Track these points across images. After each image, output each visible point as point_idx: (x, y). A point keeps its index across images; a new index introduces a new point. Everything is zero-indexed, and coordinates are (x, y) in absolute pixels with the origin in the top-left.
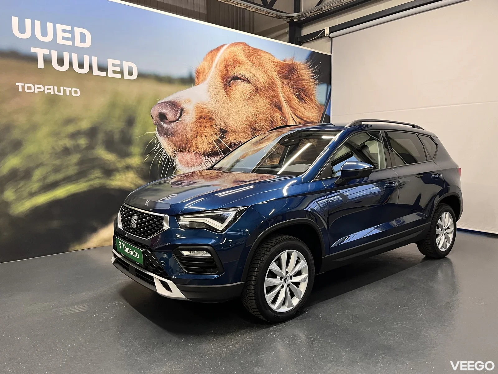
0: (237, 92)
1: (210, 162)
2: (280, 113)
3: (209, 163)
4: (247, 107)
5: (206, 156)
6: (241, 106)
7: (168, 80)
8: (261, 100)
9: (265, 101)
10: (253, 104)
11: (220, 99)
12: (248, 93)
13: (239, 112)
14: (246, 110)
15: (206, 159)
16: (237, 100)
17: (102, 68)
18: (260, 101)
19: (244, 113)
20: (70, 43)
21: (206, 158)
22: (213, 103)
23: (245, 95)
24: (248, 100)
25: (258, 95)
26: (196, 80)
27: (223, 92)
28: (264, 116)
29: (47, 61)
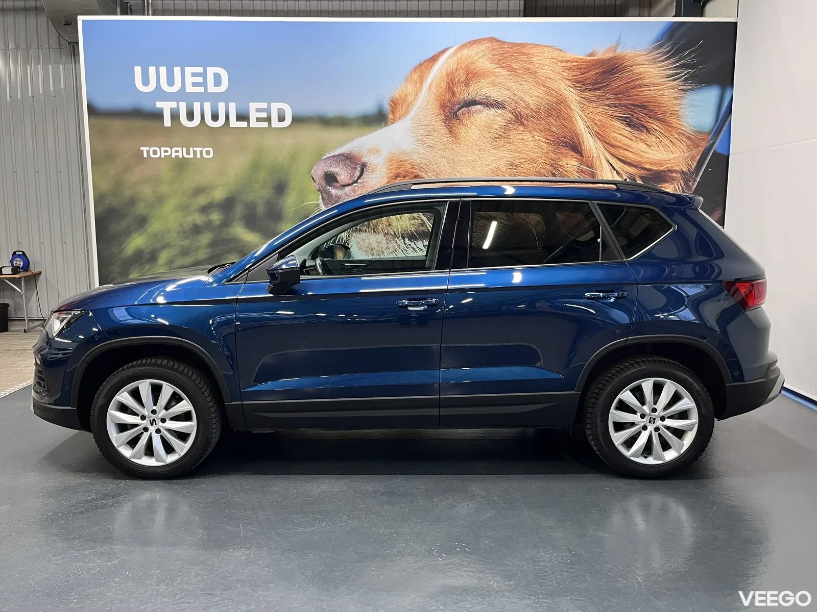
0: (473, 127)
1: (413, 248)
2: (577, 158)
3: (412, 250)
4: (493, 151)
5: (407, 239)
6: (482, 150)
7: (341, 122)
8: (527, 136)
9: (537, 138)
10: (508, 145)
11: (436, 143)
12: (496, 127)
13: (477, 163)
14: (492, 158)
15: (405, 244)
16: (472, 141)
17: (243, 117)
18: (525, 138)
19: (487, 163)
20: (201, 90)
21: (406, 242)
22: (422, 151)
23: (491, 131)
24: (497, 138)
25: (521, 128)
26: (391, 116)
27: (444, 130)
28: (535, 165)
29: (175, 116)
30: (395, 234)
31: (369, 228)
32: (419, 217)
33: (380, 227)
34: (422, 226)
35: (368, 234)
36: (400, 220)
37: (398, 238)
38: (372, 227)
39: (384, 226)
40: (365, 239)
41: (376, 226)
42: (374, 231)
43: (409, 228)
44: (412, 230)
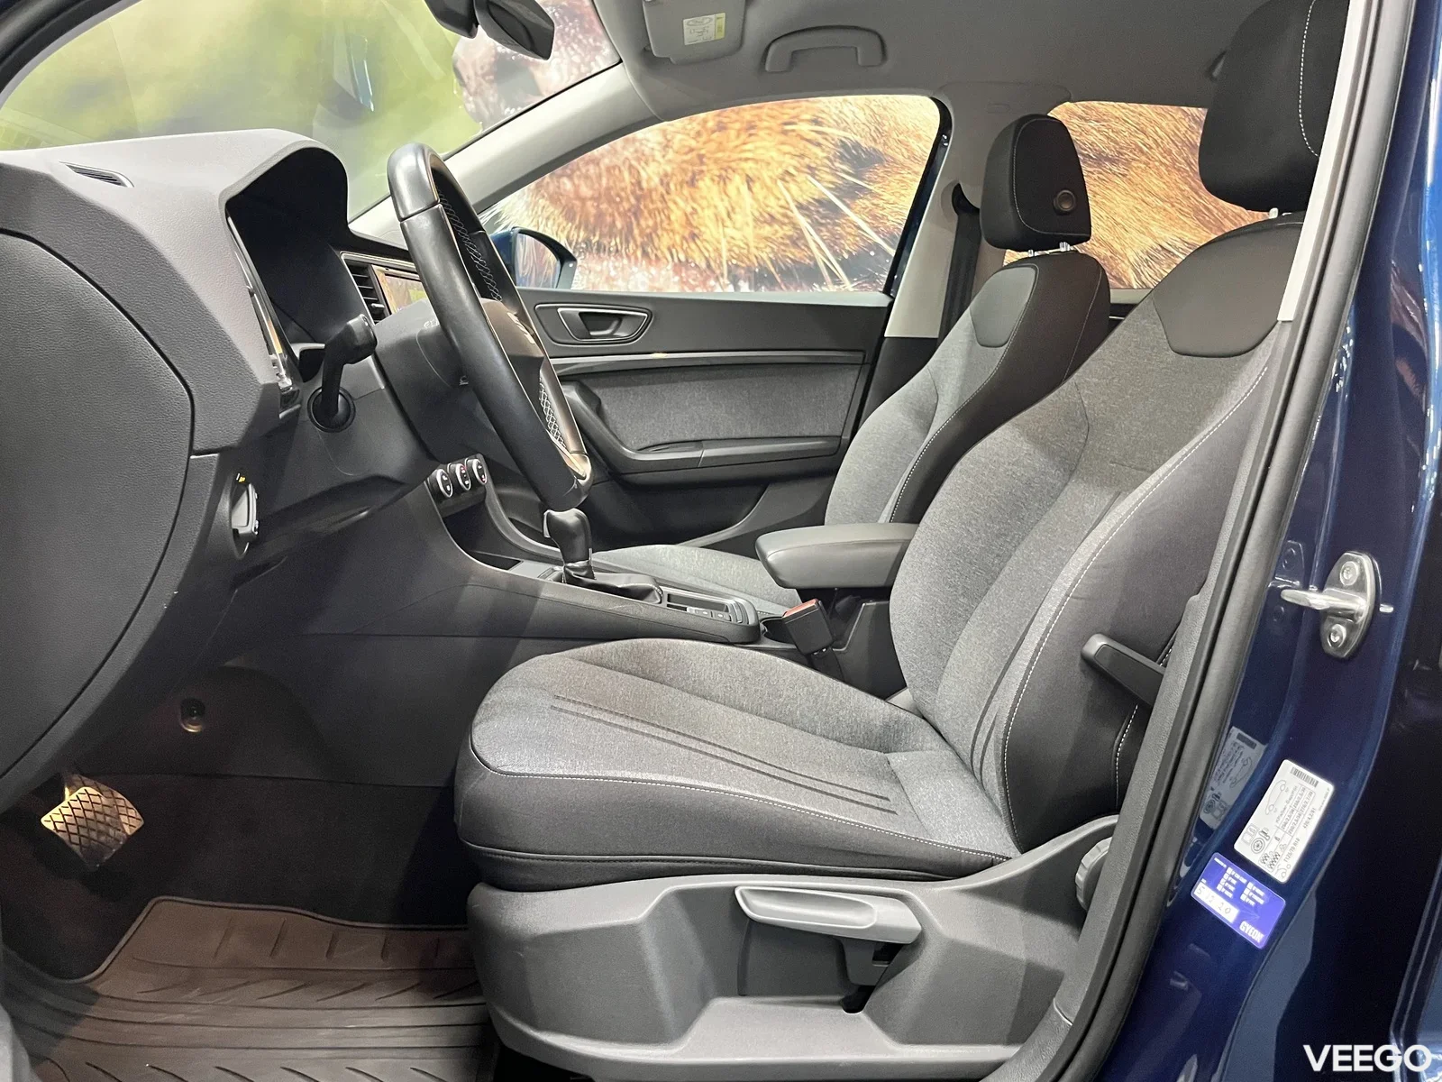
30: (709, 266)
31: (628, 242)
32: (785, 216)
33: (665, 241)
34: (795, 243)
35: (625, 261)
36: (728, 223)
37: (717, 279)
38: (639, 240)
39: (678, 238)
40: (613, 279)
41: (650, 236)
42: (645, 254)
43: (753, 250)
44: (764, 256)
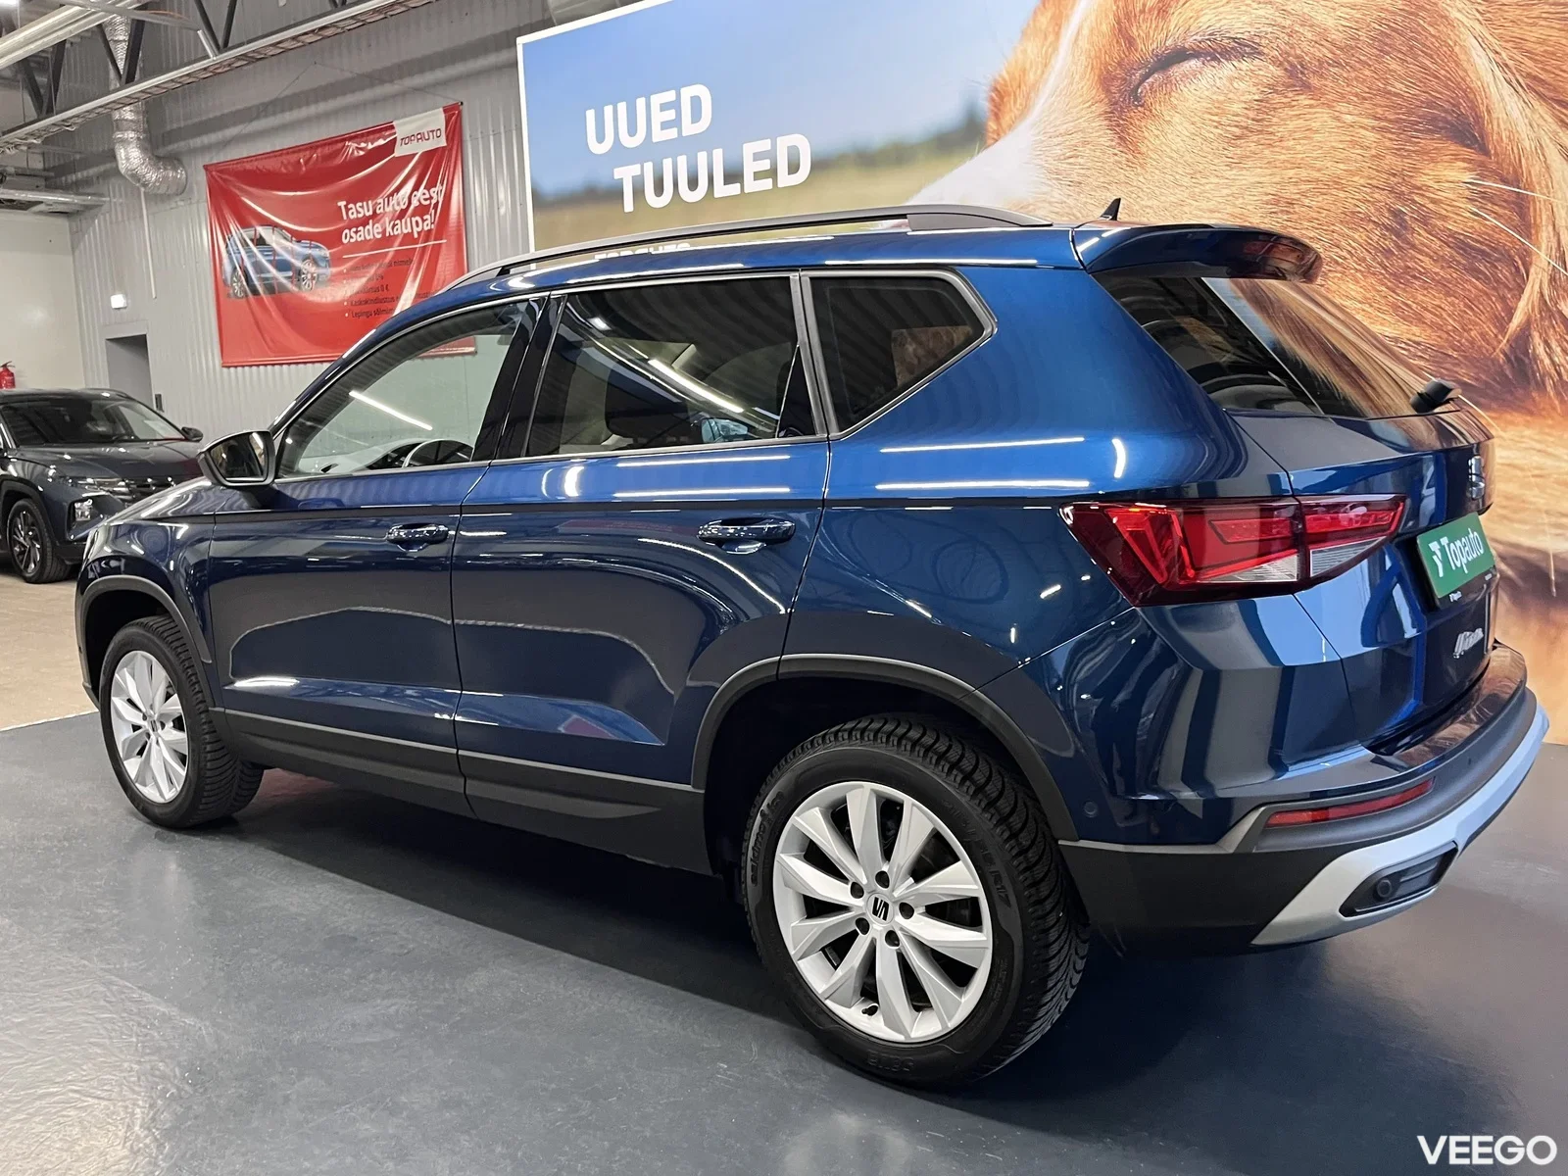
0: (1177, 119)
2: (1469, 161)
4: (1228, 174)
6: (1198, 176)
7: (895, 156)
8: (1322, 117)
9: (1349, 118)
10: (1266, 152)
11: (1088, 173)
12: (1236, 107)
14: (1225, 192)
16: (1175, 155)
17: (733, 176)
18: (1315, 125)
19: (1211, 205)
20: (672, 133)
23: (1224, 120)
24: (1239, 138)
25: (1304, 100)
26: (992, 125)
27: (1105, 138)
28: (1342, 195)
29: (639, 192)
